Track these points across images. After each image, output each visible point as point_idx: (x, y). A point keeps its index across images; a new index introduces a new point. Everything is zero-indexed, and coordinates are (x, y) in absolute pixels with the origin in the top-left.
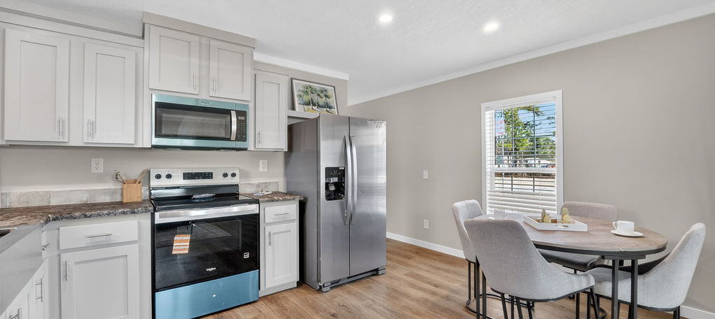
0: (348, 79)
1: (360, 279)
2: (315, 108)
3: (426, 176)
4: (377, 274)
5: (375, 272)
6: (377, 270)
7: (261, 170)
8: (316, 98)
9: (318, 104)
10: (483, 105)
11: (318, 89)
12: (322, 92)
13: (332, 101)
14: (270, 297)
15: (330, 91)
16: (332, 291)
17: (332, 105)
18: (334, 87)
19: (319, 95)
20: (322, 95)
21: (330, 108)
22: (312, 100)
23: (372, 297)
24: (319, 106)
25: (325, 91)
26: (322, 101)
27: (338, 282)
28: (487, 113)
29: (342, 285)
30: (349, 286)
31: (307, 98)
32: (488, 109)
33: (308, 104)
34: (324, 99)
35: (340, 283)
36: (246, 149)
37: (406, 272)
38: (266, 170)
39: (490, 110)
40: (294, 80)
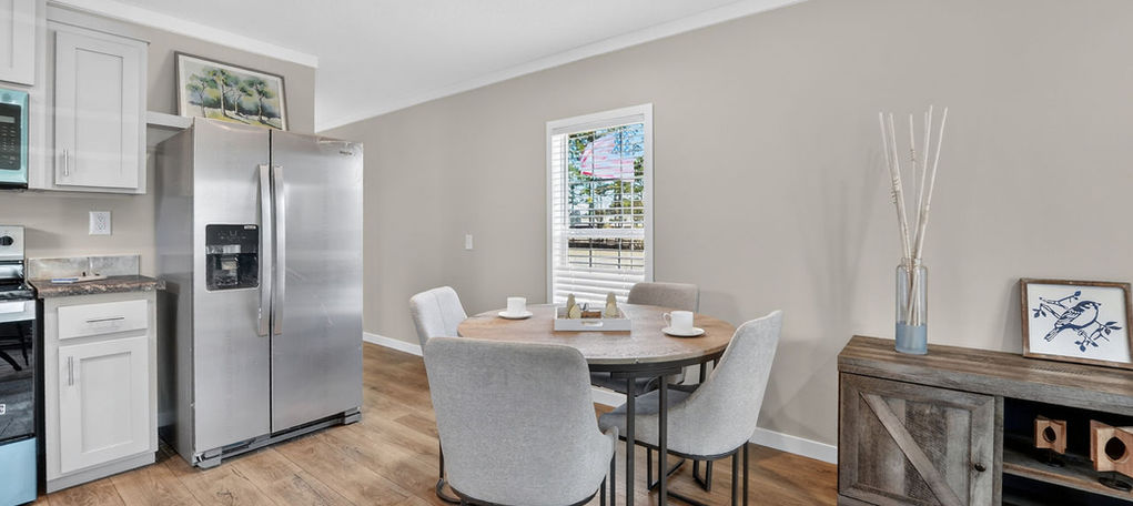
0: (315, 66)
1: (302, 436)
2: (232, 113)
3: (469, 246)
4: (342, 424)
5: (338, 420)
6: (341, 416)
7: (92, 231)
8: (234, 95)
9: (239, 105)
10: (551, 125)
11: (242, 79)
12: (251, 84)
13: (276, 104)
14: (72, 492)
15: (273, 84)
16: (225, 466)
17: (276, 111)
18: (282, 78)
19: (243, 90)
20: (253, 90)
21: (271, 115)
22: (225, 98)
23: (298, 470)
24: (241, 110)
25: (261, 83)
26: (249, 102)
27: (247, 446)
28: (554, 138)
29: (255, 451)
30: (271, 451)
31: (211, 94)
32: (557, 131)
33: (215, 104)
34: (256, 97)
35: (251, 447)
36: (23, 187)
37: (402, 414)
38: (107, 231)
39: (559, 133)
40: (180, 57)
